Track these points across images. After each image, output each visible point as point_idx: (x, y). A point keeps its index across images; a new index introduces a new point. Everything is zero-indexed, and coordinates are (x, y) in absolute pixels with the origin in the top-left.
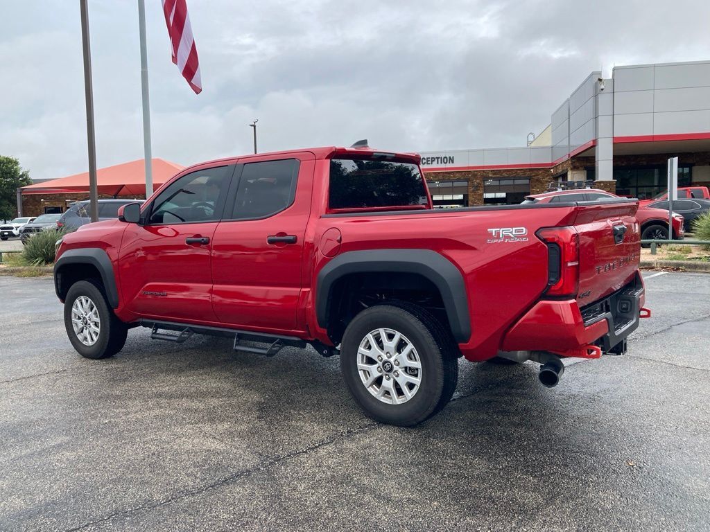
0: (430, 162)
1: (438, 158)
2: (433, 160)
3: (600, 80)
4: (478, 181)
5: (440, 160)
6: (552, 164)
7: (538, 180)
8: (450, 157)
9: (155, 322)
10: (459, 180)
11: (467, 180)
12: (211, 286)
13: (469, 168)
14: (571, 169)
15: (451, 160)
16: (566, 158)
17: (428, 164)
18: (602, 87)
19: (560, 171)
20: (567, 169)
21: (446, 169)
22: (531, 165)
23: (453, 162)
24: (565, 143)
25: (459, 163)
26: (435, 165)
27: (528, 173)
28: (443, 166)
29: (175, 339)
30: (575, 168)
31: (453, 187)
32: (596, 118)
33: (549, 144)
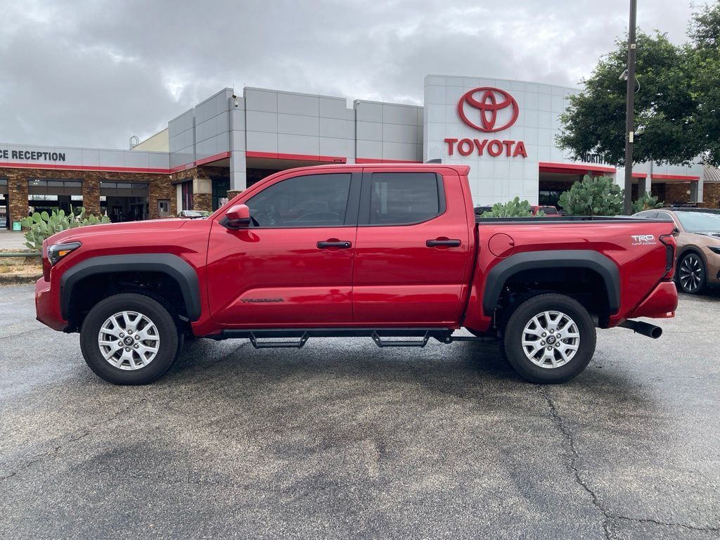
0: (36, 157)
1: (45, 154)
2: (39, 155)
3: (235, 97)
4: (93, 182)
5: (48, 156)
6: (170, 171)
7: (156, 186)
8: (60, 154)
9: (251, 331)
10: (71, 180)
11: (81, 181)
12: (351, 287)
13: (83, 167)
14: (198, 178)
15: (62, 157)
16: (192, 166)
17: (32, 158)
18: (237, 104)
19: (182, 177)
20: (192, 178)
21: (55, 166)
22: (149, 170)
23: (64, 160)
24: (190, 151)
25: (70, 161)
26: (42, 161)
27: (146, 178)
28: (52, 163)
29: (297, 344)
30: (201, 177)
31: (47, 187)
32: (230, 131)
33: (166, 149)
